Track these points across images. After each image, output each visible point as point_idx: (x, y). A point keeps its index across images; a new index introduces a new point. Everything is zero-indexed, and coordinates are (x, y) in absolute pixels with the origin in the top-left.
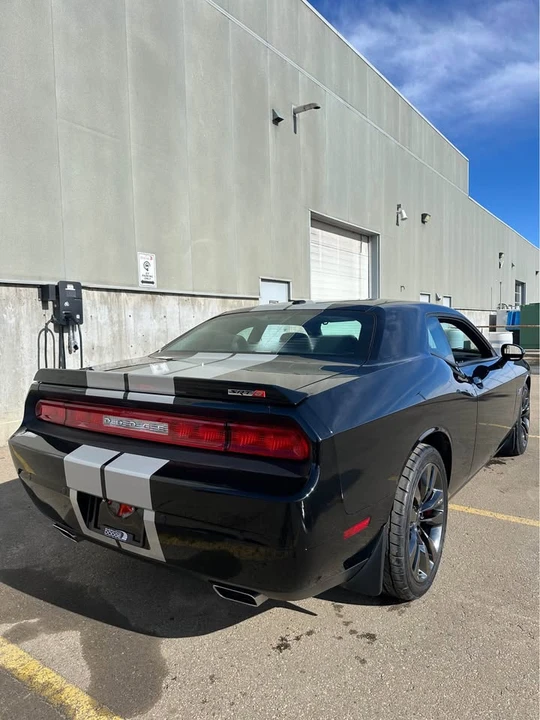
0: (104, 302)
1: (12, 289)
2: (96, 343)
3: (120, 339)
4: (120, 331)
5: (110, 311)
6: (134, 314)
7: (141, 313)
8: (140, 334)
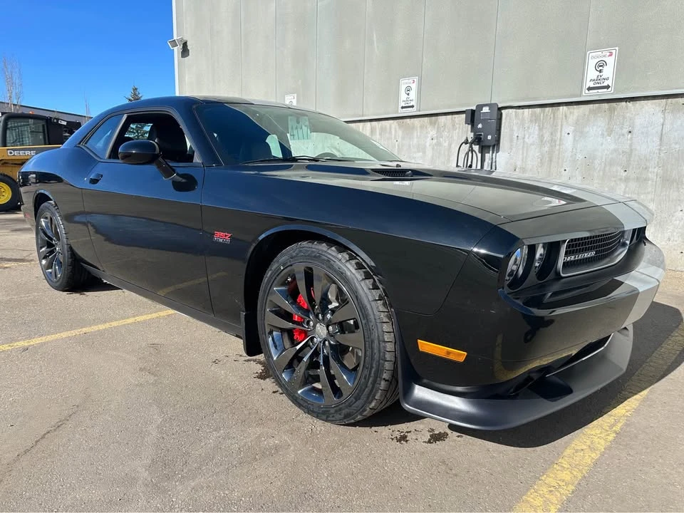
0: (535, 119)
1: (449, 117)
2: (519, 164)
3: (551, 160)
4: (551, 153)
5: (541, 129)
6: (575, 131)
7: (586, 129)
8: (580, 157)
